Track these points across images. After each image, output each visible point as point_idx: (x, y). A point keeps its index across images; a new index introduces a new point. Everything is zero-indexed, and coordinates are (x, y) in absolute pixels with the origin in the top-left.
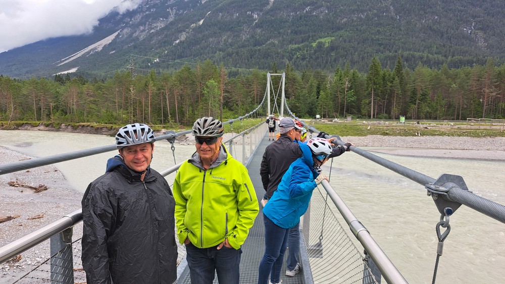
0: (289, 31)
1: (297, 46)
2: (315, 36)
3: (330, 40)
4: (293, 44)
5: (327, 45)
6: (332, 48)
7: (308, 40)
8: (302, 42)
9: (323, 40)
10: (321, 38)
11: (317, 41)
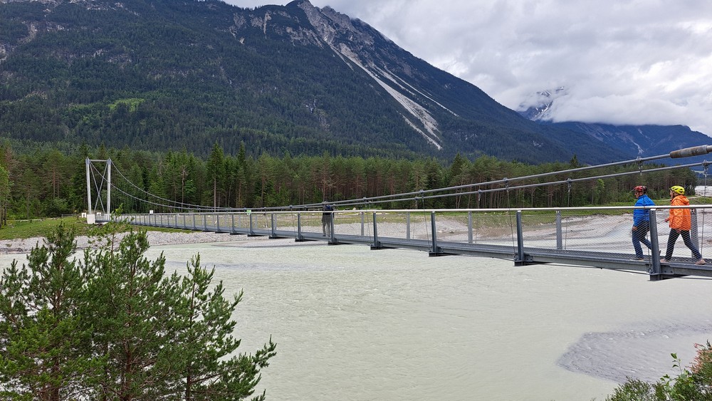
0: (68, 82)
1: (82, 106)
2: (113, 93)
3: (138, 102)
4: (75, 103)
5: (133, 109)
6: (141, 114)
7: (102, 99)
8: (92, 101)
9: (126, 102)
10: (123, 98)
11: (117, 102)
